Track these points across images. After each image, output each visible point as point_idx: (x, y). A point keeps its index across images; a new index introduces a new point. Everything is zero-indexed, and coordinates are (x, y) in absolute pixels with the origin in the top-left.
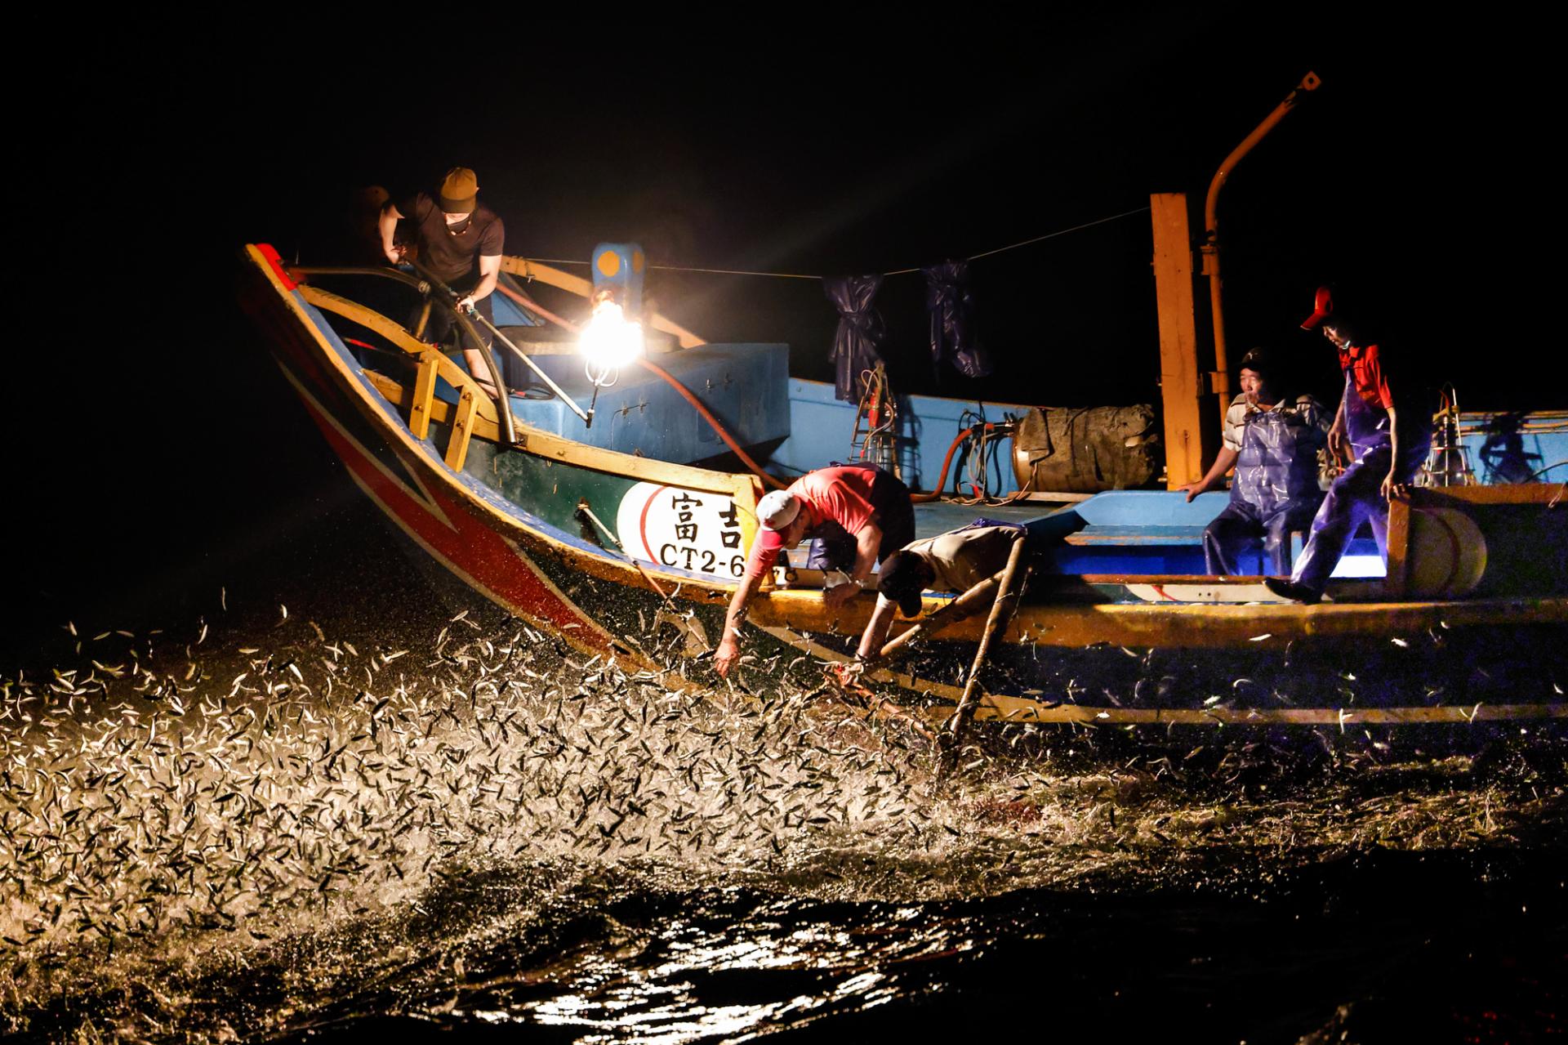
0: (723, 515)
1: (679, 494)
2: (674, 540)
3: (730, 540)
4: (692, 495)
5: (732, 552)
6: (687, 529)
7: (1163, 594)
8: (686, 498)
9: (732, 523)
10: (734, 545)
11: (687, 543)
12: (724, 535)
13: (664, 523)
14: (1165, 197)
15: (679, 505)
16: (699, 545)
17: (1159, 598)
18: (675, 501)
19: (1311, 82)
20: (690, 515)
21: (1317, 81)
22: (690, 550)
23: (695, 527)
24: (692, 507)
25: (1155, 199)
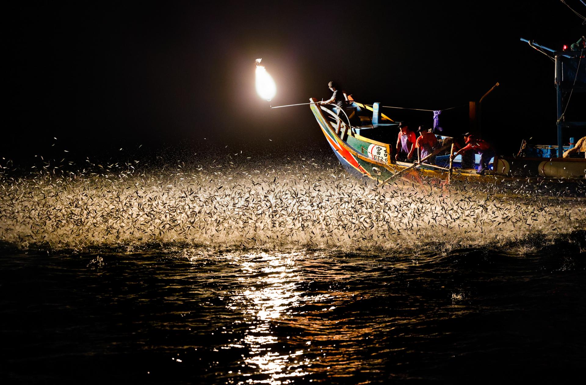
0: (385, 151)
1: (378, 146)
2: (376, 155)
3: (385, 155)
4: (380, 147)
5: (386, 157)
6: (379, 153)
8: (379, 147)
10: (386, 156)
11: (378, 155)
12: (385, 154)
13: (375, 152)
16: (381, 156)
18: (377, 148)
19: (498, 84)
20: (379, 151)
21: (499, 84)
22: (379, 157)
24: (380, 149)
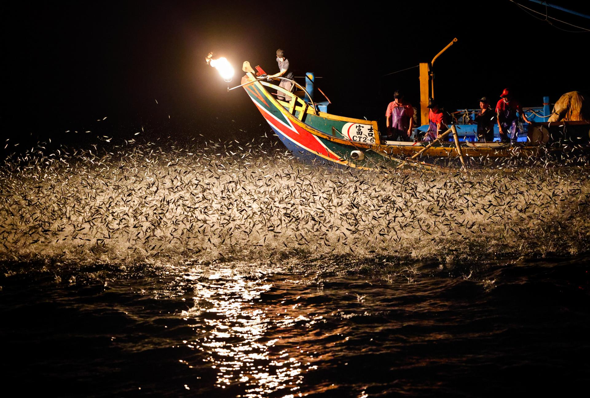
1: (358, 125)
2: (356, 135)
3: (370, 135)
4: (361, 125)
5: (371, 137)
6: (360, 133)
7: (474, 145)
9: (371, 131)
13: (354, 132)
14: (423, 64)
15: (358, 128)
16: (363, 136)
17: (473, 146)
18: (357, 127)
19: (455, 40)
20: (360, 130)
21: (457, 40)
22: (360, 137)
23: (362, 132)
24: (361, 128)
25: (421, 64)
